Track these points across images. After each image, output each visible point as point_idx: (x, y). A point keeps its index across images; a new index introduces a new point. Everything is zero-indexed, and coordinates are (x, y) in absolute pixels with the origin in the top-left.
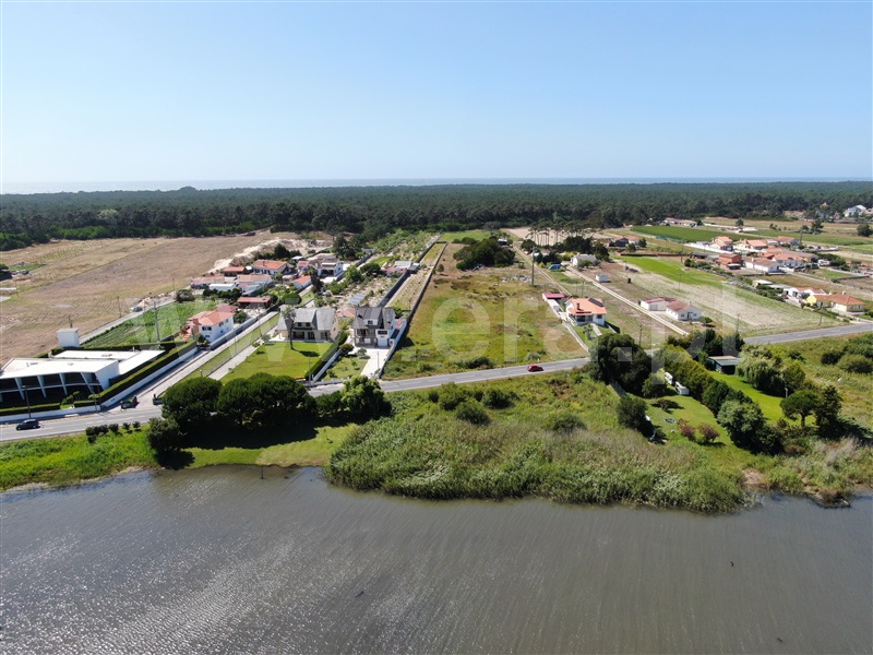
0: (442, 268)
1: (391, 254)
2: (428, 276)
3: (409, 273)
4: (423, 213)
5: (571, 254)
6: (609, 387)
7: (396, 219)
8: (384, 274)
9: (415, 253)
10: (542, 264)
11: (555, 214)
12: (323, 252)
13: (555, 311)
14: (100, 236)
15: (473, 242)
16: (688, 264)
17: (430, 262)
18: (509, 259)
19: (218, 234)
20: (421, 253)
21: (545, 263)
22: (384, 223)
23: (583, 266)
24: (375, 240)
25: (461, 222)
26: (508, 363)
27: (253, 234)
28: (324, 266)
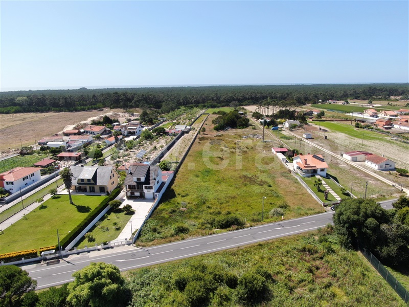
0: (204, 130)
1: (175, 121)
2: (195, 135)
3: (183, 133)
4: (196, 98)
5: (283, 120)
6: (359, 253)
7: (181, 101)
8: (167, 134)
9: (189, 120)
10: (266, 126)
12: (135, 120)
13: (283, 163)
14: (16, 112)
15: (224, 113)
16: (357, 126)
17: (197, 126)
18: (245, 124)
19: (83, 110)
20: (193, 120)
21: (269, 127)
22: (174, 103)
23: (292, 128)
24: (168, 112)
25: (218, 103)
26: (256, 221)
27: (102, 110)
28: (129, 129)
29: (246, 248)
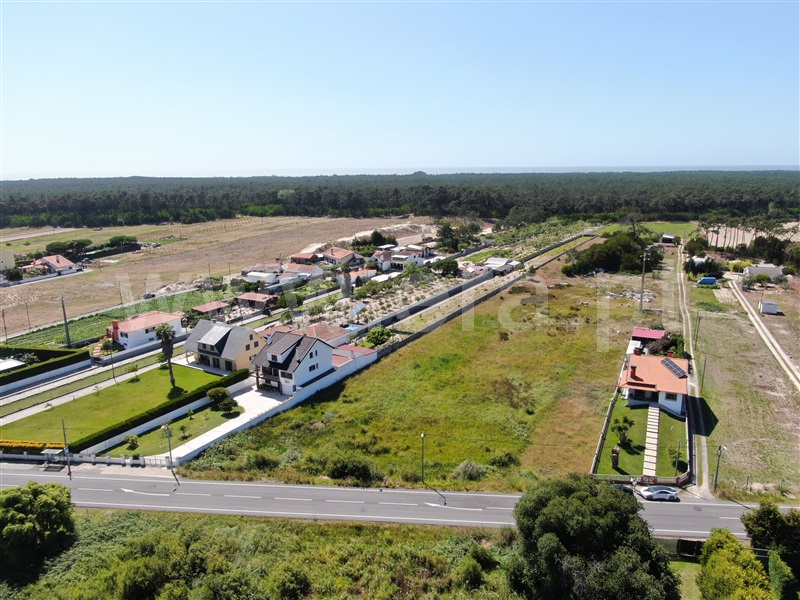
0: (532, 272)
2: (509, 280)
3: (494, 274)
5: (746, 263)
8: (458, 273)
11: (771, 205)
14: (275, 214)
17: (538, 261)
19: (377, 215)
20: (546, 248)
22: (535, 210)
26: (413, 479)
27: (407, 217)
28: (395, 259)
29: (329, 525)
